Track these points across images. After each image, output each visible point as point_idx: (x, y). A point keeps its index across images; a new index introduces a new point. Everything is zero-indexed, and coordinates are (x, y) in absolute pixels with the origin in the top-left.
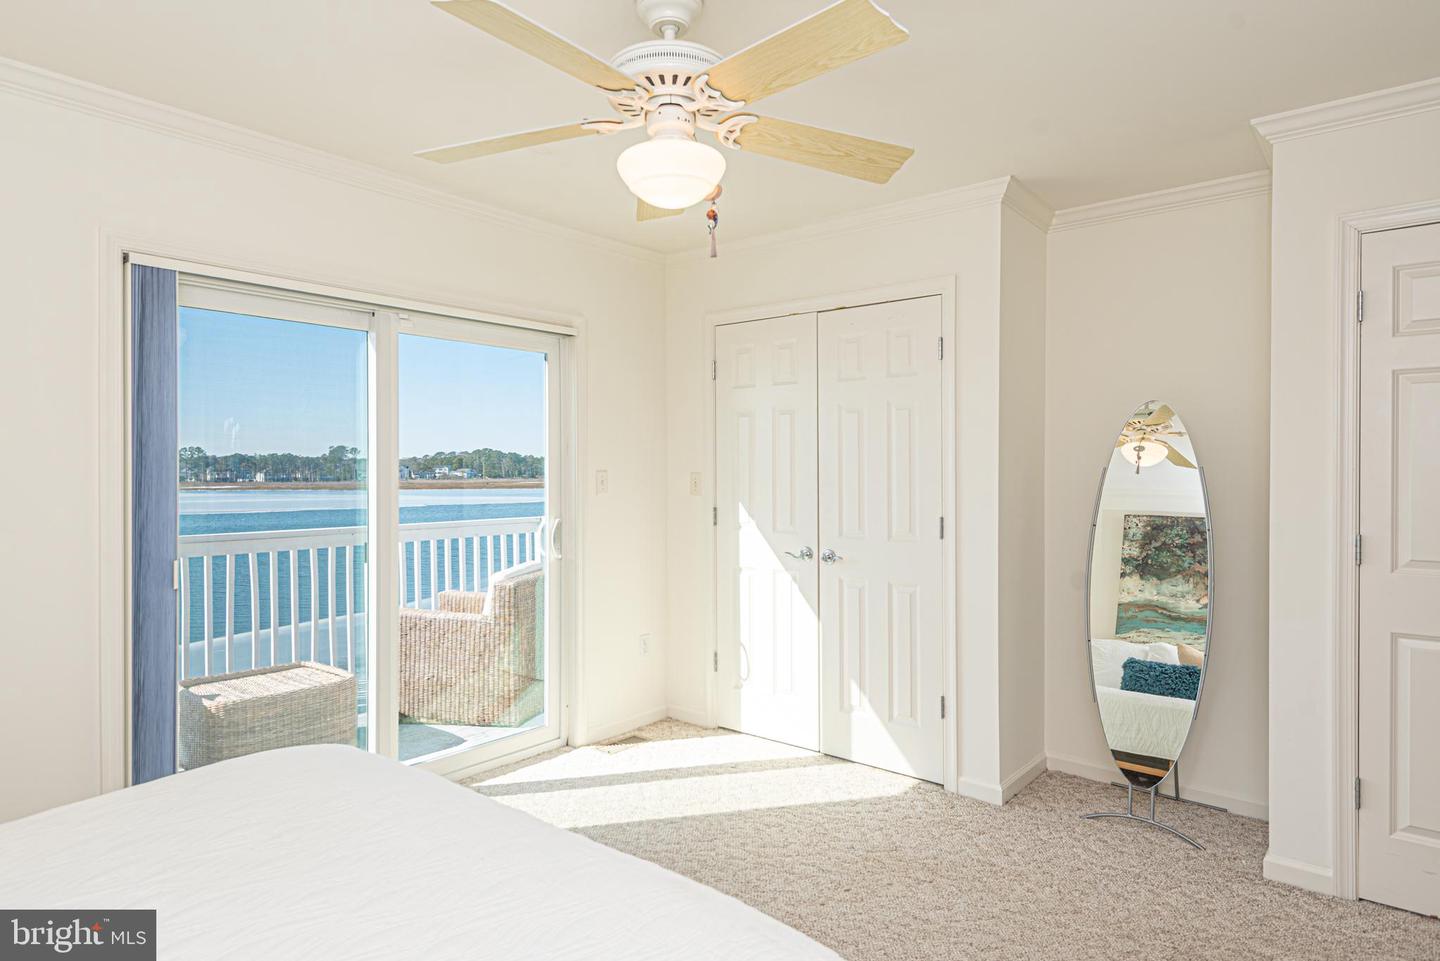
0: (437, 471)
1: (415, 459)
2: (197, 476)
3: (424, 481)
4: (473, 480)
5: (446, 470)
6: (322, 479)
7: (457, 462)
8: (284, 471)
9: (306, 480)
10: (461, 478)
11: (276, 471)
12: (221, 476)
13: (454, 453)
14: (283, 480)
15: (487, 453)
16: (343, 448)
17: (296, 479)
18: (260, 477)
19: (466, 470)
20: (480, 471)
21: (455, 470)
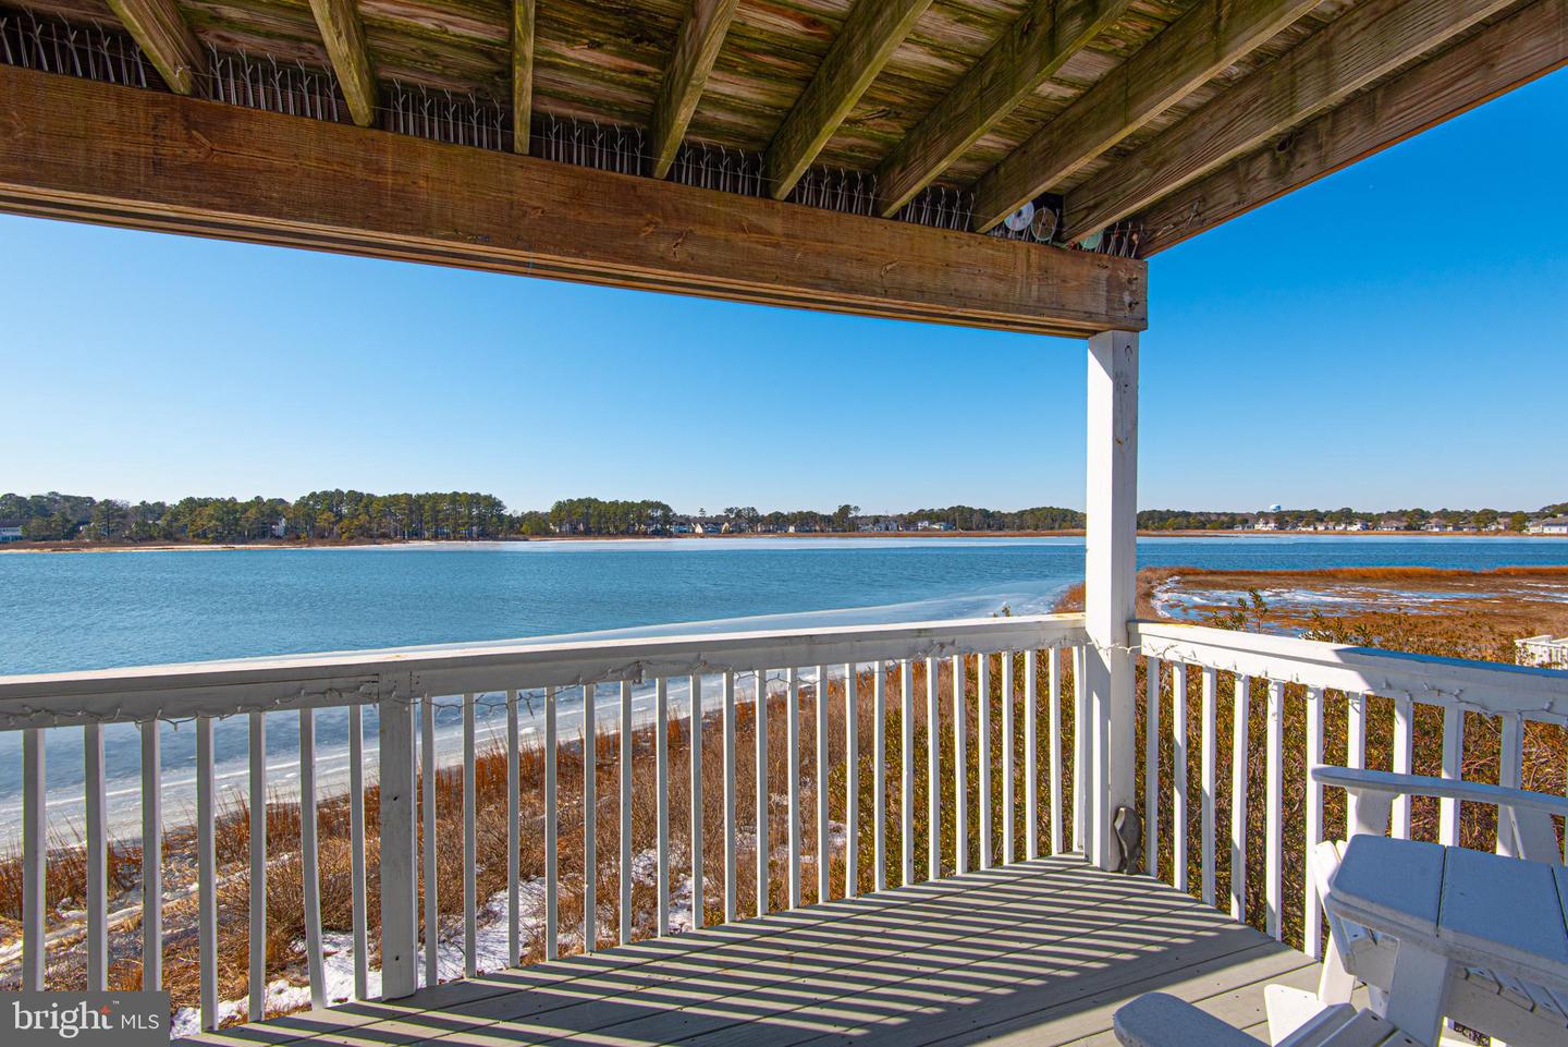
0: (920, 524)
1: (901, 515)
2: (752, 528)
3: (908, 532)
4: (950, 532)
5: (926, 523)
6: (833, 530)
7: (932, 516)
8: (808, 524)
9: (822, 531)
10: (940, 530)
11: (802, 525)
12: (767, 528)
13: (933, 509)
14: (807, 531)
15: (961, 509)
16: (848, 506)
18: (792, 529)
19: (943, 523)
20: (955, 525)
21: (934, 524)
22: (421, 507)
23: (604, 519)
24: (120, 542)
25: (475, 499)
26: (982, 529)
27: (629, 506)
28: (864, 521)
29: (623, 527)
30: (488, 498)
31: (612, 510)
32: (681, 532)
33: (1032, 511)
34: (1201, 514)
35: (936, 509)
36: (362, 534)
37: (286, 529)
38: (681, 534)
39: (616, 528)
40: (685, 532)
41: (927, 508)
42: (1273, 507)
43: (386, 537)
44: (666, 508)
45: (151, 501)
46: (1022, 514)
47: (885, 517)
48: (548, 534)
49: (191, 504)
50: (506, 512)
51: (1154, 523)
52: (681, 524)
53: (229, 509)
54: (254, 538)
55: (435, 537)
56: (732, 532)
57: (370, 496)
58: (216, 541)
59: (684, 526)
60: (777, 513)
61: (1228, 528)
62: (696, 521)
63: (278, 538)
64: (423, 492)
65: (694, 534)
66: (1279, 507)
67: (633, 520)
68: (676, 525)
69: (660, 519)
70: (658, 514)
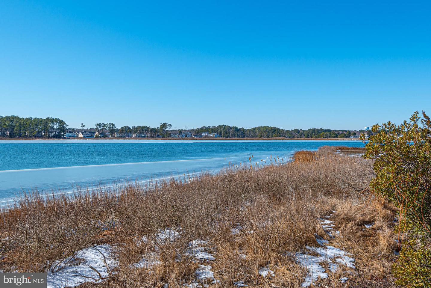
0: (203, 134)
1: (193, 130)
2: (112, 135)
3: (198, 138)
5: (206, 134)
6: (157, 137)
8: (143, 133)
9: (152, 137)
10: (213, 136)
11: (140, 133)
12: (120, 135)
13: (209, 127)
14: (143, 137)
15: (224, 127)
16: (166, 124)
17: (148, 137)
18: (134, 136)
19: (215, 134)
20: (221, 135)
21: (210, 134)
23: (22, 128)
26: (235, 137)
27: (39, 121)
28: (174, 132)
29: (34, 134)
31: (28, 123)
32: (70, 136)
33: (259, 128)
34: (335, 131)
35: (211, 126)
38: (70, 138)
39: (30, 133)
40: (72, 137)
41: (207, 126)
42: (366, 128)
44: (61, 122)
46: (254, 129)
47: (185, 130)
51: (315, 134)
52: (70, 132)
56: (101, 137)
59: (73, 133)
60: (126, 127)
61: (347, 137)
62: (79, 131)
65: (77, 137)
66: (368, 128)
67: (41, 129)
68: (67, 132)
69: (58, 129)
70: (57, 126)
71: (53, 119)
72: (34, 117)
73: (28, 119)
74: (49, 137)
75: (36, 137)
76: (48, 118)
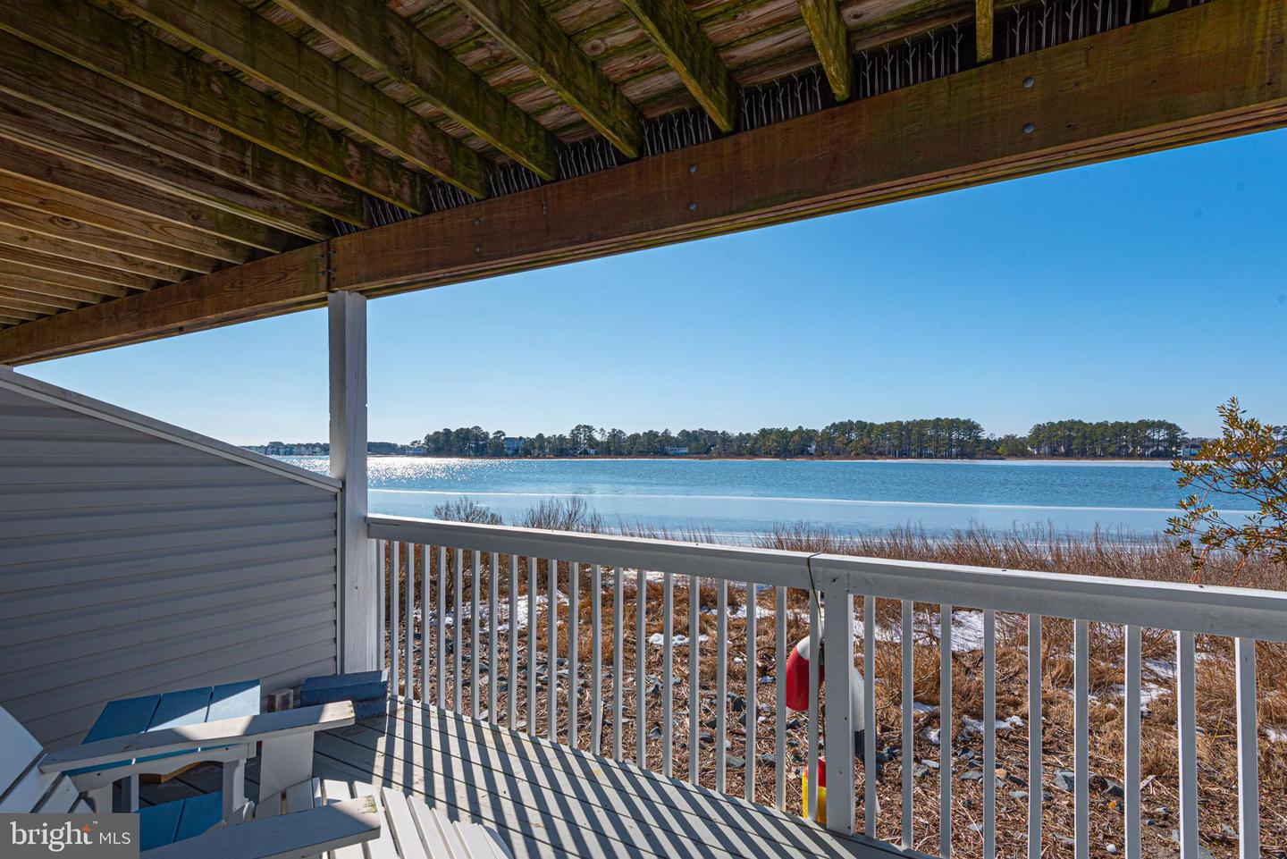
22: (909, 432)
23: (1089, 440)
24: (728, 456)
25: (954, 424)
27: (1121, 428)
29: (1112, 449)
30: (967, 422)
31: (1099, 431)
36: (865, 452)
37: (816, 450)
39: (1103, 449)
43: (882, 454)
44: (1172, 428)
45: (744, 433)
48: (1025, 455)
49: (764, 433)
50: (984, 436)
52: (1194, 446)
53: (783, 435)
54: (797, 454)
55: (920, 456)
57: (872, 424)
58: (776, 456)
59: (1200, 448)
63: (810, 455)
64: (911, 420)
67: (1126, 441)
68: (1187, 447)
69: (1164, 440)
70: (1161, 435)
71: (1154, 423)
72: (1111, 421)
73: (1100, 425)
74: (1142, 456)
75: (1114, 455)
76: (1140, 421)
